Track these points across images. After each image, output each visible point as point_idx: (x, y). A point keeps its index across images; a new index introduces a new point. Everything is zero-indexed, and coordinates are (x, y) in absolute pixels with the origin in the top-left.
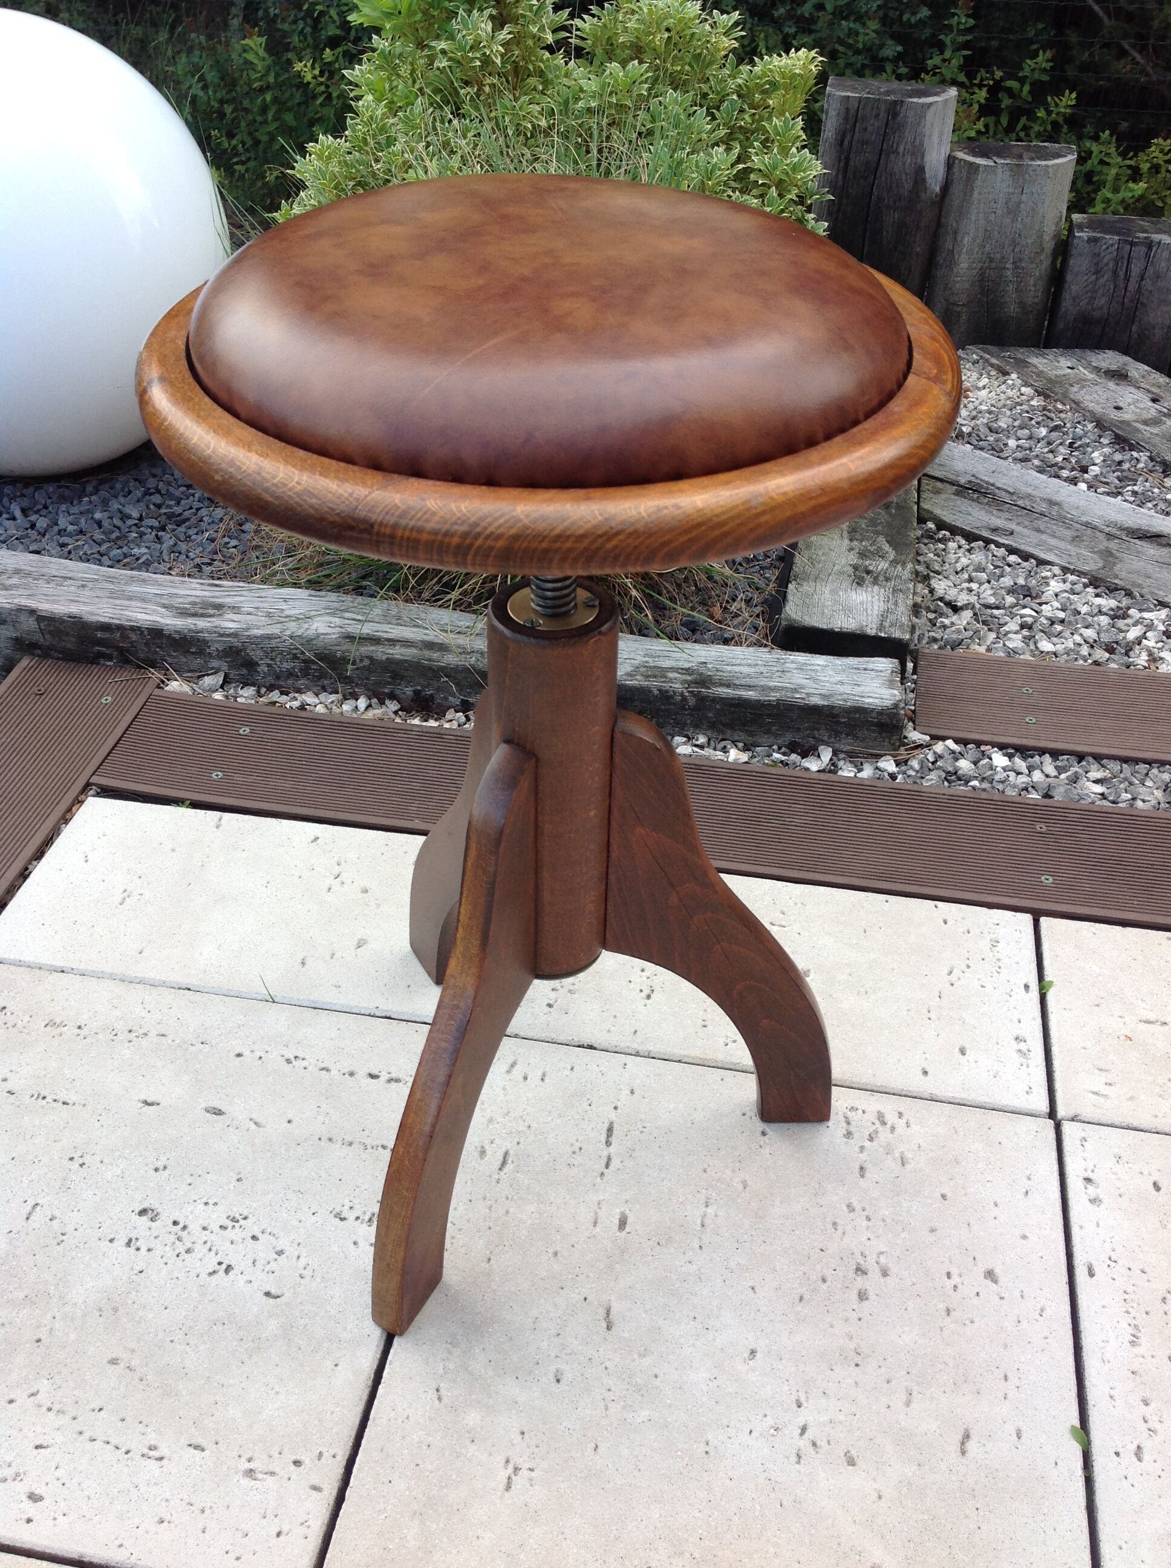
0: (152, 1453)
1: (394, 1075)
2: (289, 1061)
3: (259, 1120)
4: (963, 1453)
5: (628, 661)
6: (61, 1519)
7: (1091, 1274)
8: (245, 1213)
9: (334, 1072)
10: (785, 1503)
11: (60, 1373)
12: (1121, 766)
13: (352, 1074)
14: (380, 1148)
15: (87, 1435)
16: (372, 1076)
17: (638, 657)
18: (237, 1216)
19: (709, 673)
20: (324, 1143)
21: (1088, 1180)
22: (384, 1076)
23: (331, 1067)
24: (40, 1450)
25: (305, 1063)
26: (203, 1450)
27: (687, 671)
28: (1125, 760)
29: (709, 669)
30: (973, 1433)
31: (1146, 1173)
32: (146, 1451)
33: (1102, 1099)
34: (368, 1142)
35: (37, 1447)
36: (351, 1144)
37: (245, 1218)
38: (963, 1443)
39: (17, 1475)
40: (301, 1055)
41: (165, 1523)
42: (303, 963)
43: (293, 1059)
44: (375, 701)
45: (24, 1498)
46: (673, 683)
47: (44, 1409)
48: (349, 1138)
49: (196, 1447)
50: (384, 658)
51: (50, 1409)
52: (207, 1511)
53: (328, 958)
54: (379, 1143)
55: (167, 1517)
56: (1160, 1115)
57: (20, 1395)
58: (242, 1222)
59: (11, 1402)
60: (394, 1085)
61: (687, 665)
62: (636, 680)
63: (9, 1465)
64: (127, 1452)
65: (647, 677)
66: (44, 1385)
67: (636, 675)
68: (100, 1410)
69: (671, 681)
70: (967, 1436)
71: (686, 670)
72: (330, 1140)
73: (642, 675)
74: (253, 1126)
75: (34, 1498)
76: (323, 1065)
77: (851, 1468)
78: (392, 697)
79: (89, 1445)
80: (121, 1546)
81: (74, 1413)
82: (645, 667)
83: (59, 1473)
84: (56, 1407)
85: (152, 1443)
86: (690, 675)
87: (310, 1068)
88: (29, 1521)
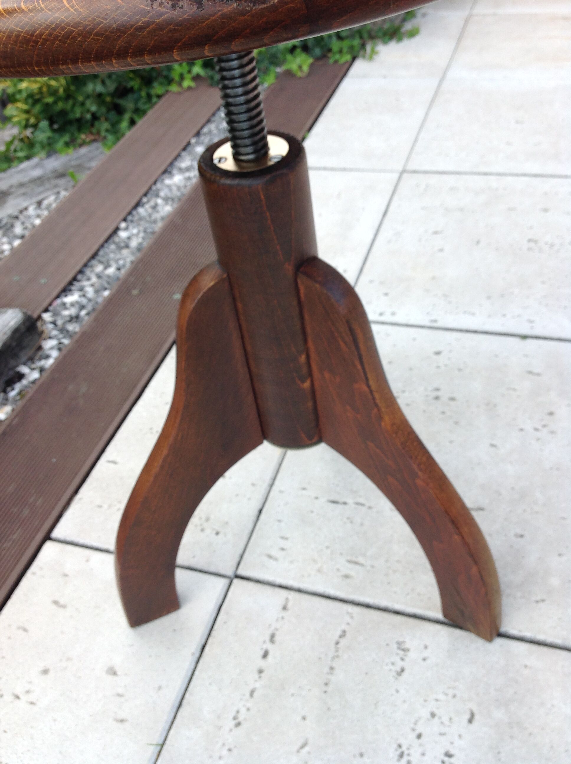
1: (267, 638)
2: (238, 724)
3: (300, 744)
4: (539, 374)
8: (395, 746)
9: (257, 685)
13: (260, 671)
14: (339, 646)
16: (265, 655)
18: (398, 753)
20: (330, 689)
22: (268, 646)
23: (250, 688)
25: (243, 710)
34: (331, 654)
36: (332, 668)
37: (400, 746)
38: (534, 374)
40: (233, 714)
42: (122, 721)
43: (236, 721)
48: (326, 669)
53: (122, 699)
54: (333, 648)
58: (404, 748)
60: (277, 638)
70: (530, 372)
72: (326, 684)
74: (307, 749)
76: (248, 695)
87: (249, 705)
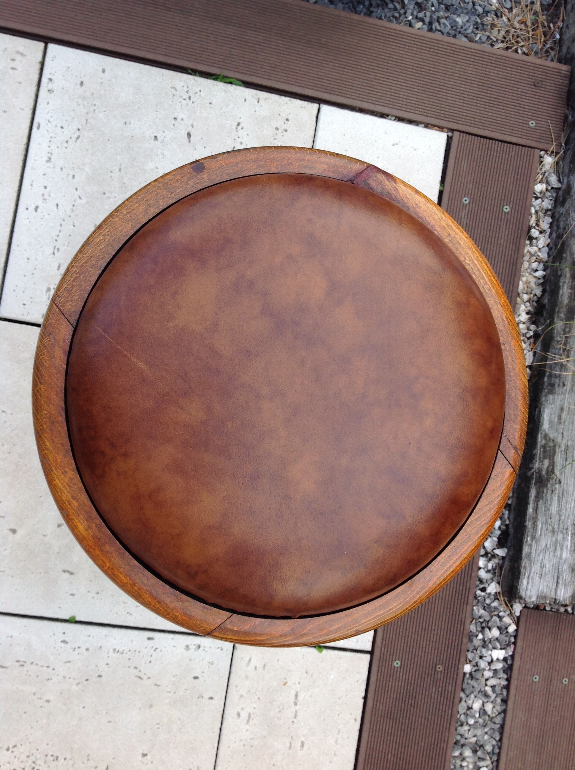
0: (56, 250)
4: (64, 571)
5: (560, 435)
6: (28, 221)
7: (149, 639)
10: (41, 498)
11: (90, 206)
12: (498, 724)
15: (63, 223)
17: (565, 441)
19: (549, 486)
21: (199, 647)
24: (56, 206)
26: (58, 270)
27: (551, 471)
28: (502, 727)
29: (552, 485)
30: (72, 576)
31: (203, 674)
32: (57, 247)
33: (246, 662)
35: (57, 205)
38: (68, 571)
39: (45, 200)
41: (27, 261)
44: (541, 281)
45: (36, 205)
46: (539, 462)
47: (73, 203)
49: (59, 267)
50: (561, 284)
51: (74, 205)
52: (32, 276)
55: (30, 261)
56: (237, 689)
57: (79, 192)
59: (76, 189)
61: (557, 472)
62: (542, 440)
63: (49, 196)
64: (56, 240)
65: (544, 447)
66: (84, 200)
67: (545, 440)
68: (74, 226)
69: (541, 461)
70: (72, 574)
71: (553, 472)
73: (546, 444)
75: (36, 208)
77: (56, 525)
78: (544, 291)
79: (59, 224)
80: (18, 246)
81: (72, 216)
82: (555, 446)
83: (47, 216)
84: (75, 208)
85: (60, 249)
86: (547, 473)
88: (27, 209)
